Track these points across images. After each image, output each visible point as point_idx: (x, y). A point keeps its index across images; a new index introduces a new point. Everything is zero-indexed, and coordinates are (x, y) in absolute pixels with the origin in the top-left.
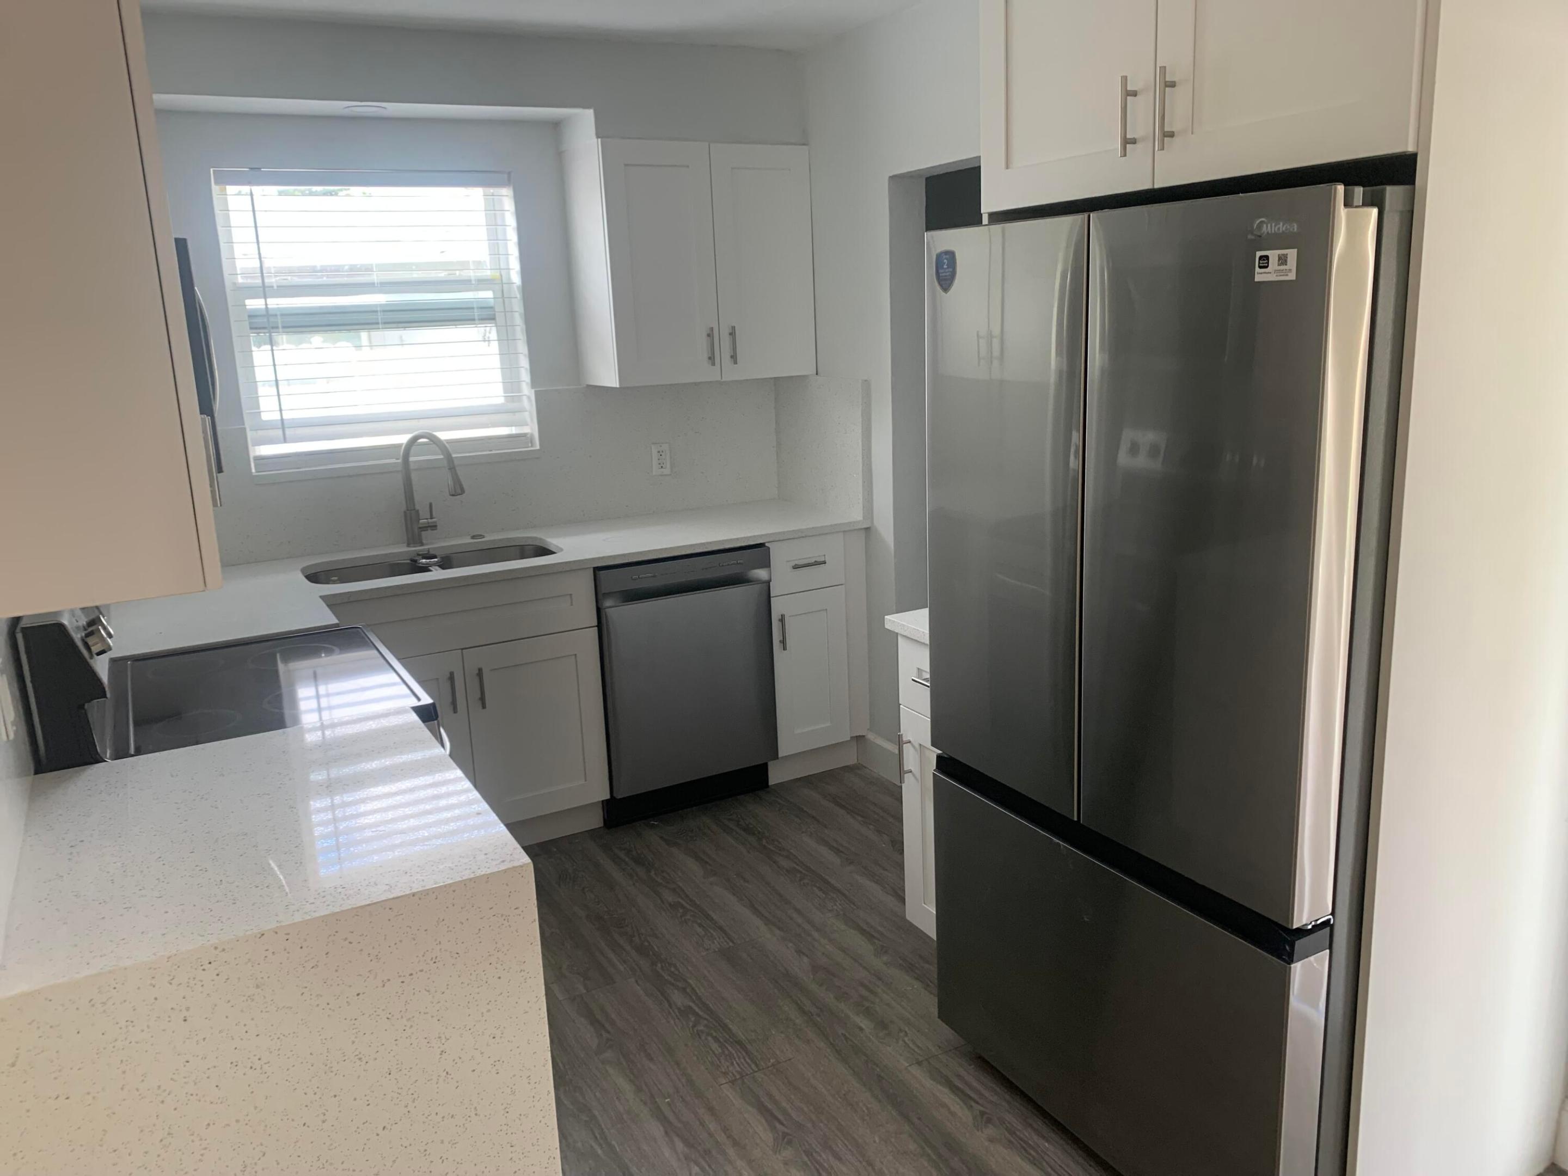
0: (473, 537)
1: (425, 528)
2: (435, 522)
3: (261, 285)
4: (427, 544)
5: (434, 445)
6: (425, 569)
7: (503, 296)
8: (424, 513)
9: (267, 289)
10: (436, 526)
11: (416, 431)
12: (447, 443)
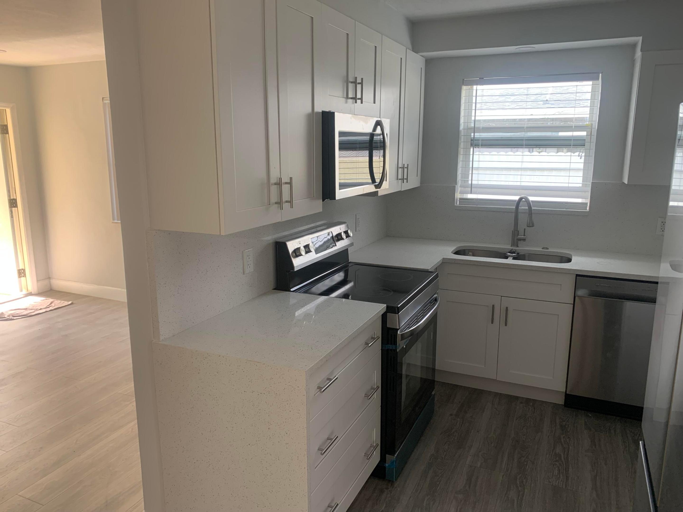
0: (543, 248)
1: (520, 240)
2: (525, 238)
3: (473, 127)
4: (520, 247)
5: (526, 203)
6: (506, 258)
7: (590, 134)
8: (521, 232)
9: (475, 129)
10: (525, 240)
11: (523, 195)
12: (532, 202)
